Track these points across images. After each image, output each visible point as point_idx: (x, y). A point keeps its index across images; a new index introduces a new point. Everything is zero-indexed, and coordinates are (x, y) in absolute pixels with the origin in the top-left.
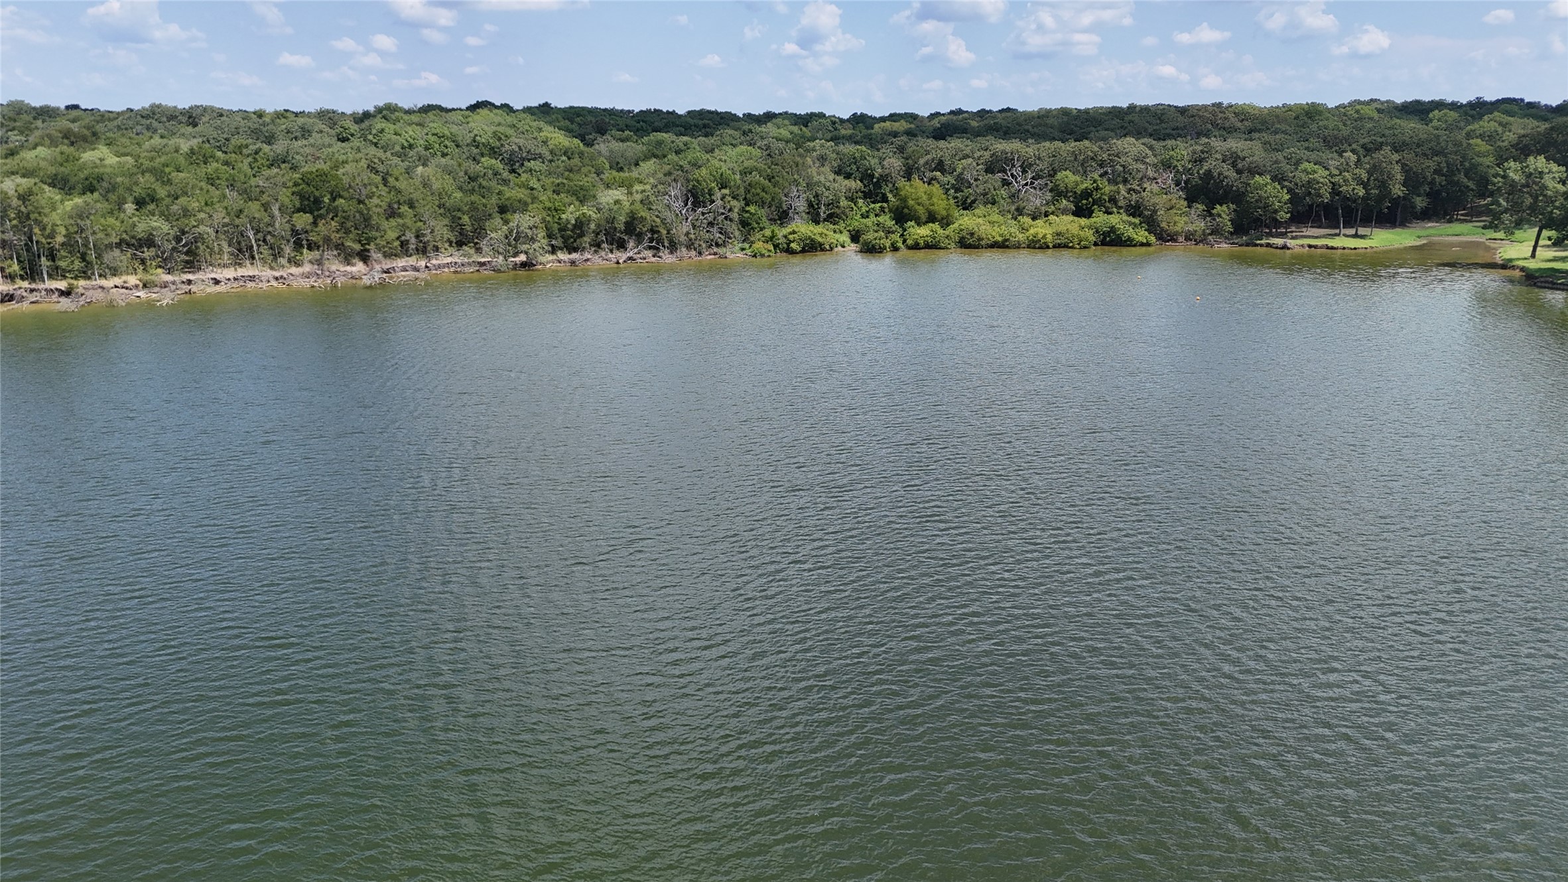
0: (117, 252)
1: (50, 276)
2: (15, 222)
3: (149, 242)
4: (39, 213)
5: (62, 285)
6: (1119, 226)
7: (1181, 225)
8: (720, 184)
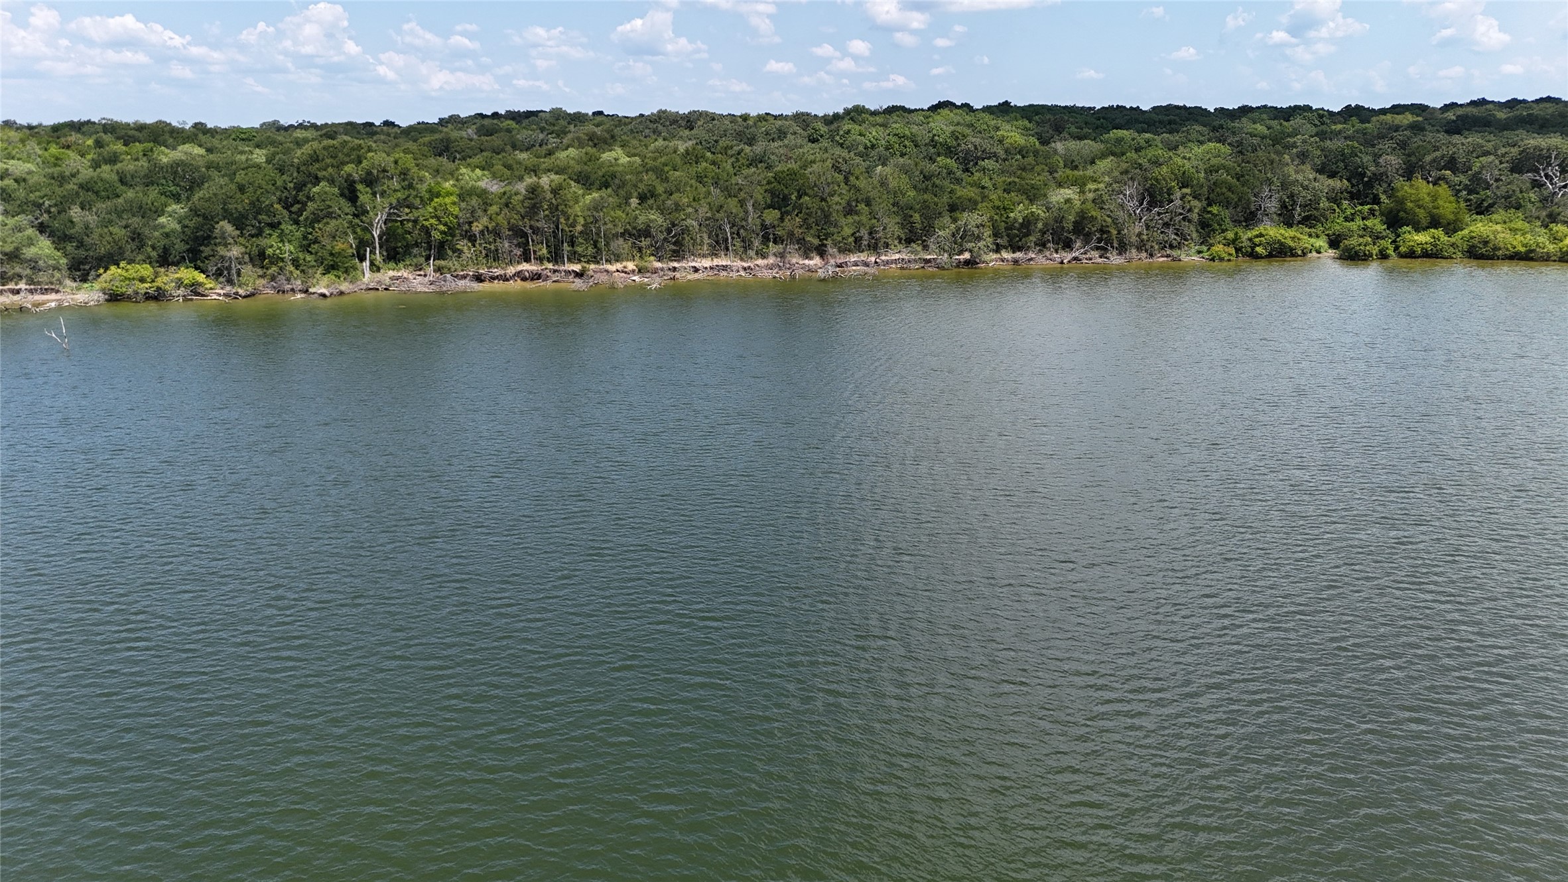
0: (621, 241)
1: (570, 260)
2: (547, 212)
3: (646, 233)
4: (566, 205)
5: (577, 267)
8: (1180, 183)
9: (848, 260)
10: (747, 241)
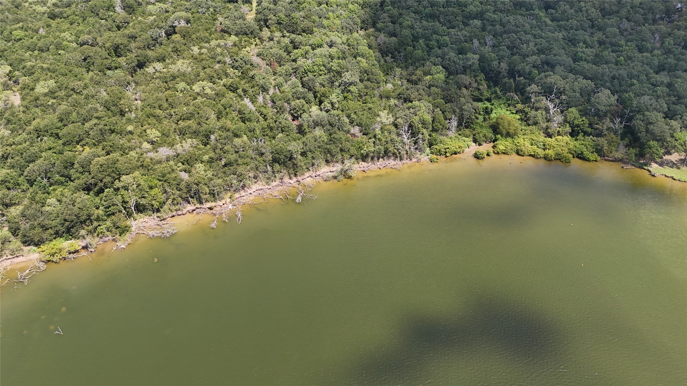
5: (209, 205)
6: (584, 153)
7: (614, 152)
8: (422, 124)
9: (305, 177)
10: (268, 178)
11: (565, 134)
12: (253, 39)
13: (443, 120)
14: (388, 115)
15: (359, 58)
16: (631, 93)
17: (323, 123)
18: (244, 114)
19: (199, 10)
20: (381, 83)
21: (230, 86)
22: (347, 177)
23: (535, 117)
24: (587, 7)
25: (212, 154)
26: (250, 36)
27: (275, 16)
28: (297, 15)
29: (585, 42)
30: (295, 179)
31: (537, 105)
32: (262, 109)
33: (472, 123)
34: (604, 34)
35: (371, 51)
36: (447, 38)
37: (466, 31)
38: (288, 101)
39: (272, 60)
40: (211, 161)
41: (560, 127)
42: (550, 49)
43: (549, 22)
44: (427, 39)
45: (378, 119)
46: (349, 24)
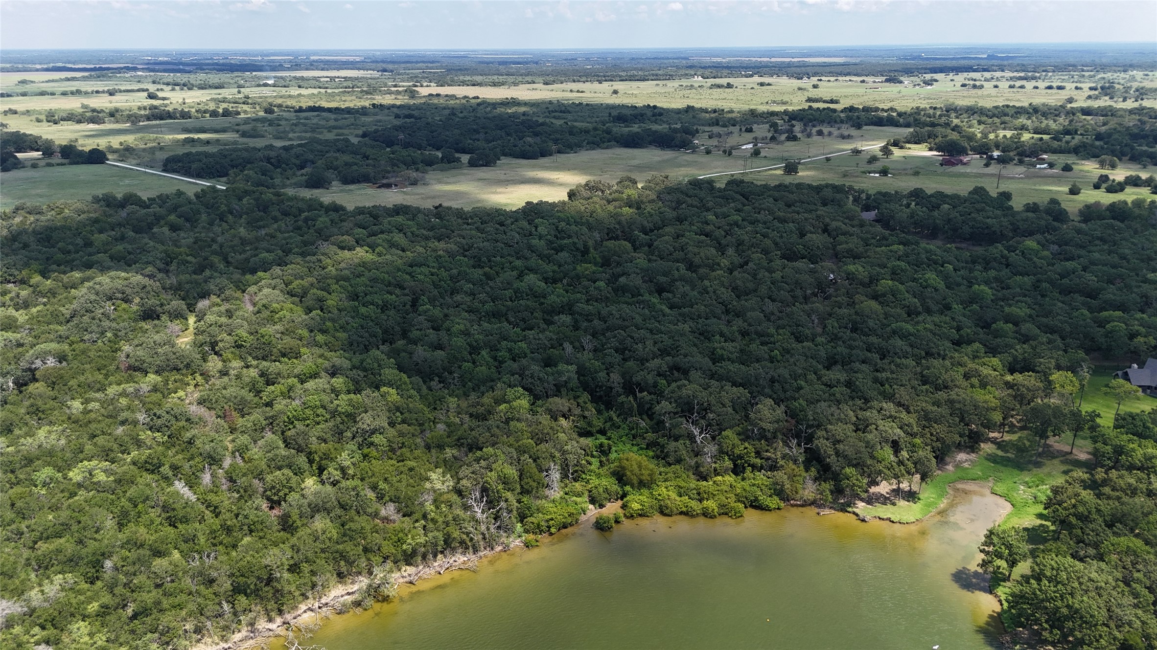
6: (760, 498)
7: (801, 492)
8: (504, 483)
9: (299, 612)
10: (226, 628)
11: (726, 471)
12: (190, 377)
13: (537, 473)
14: (444, 477)
15: (384, 389)
16: (801, 401)
17: (328, 505)
18: (174, 510)
19: (85, 338)
20: (426, 424)
21: (146, 462)
22: (380, 598)
23: (676, 451)
24: (714, 287)
25: (107, 599)
26: (184, 371)
27: (230, 334)
28: (270, 330)
29: (722, 335)
30: (279, 620)
31: (676, 431)
32: (211, 497)
33: (584, 472)
34: (745, 321)
35: (405, 376)
36: (523, 345)
37: (550, 332)
38: (260, 476)
39: (226, 407)
40: (104, 612)
41: (715, 463)
42: (677, 348)
43: (667, 311)
44: (494, 349)
45: (428, 485)
46: (362, 337)
